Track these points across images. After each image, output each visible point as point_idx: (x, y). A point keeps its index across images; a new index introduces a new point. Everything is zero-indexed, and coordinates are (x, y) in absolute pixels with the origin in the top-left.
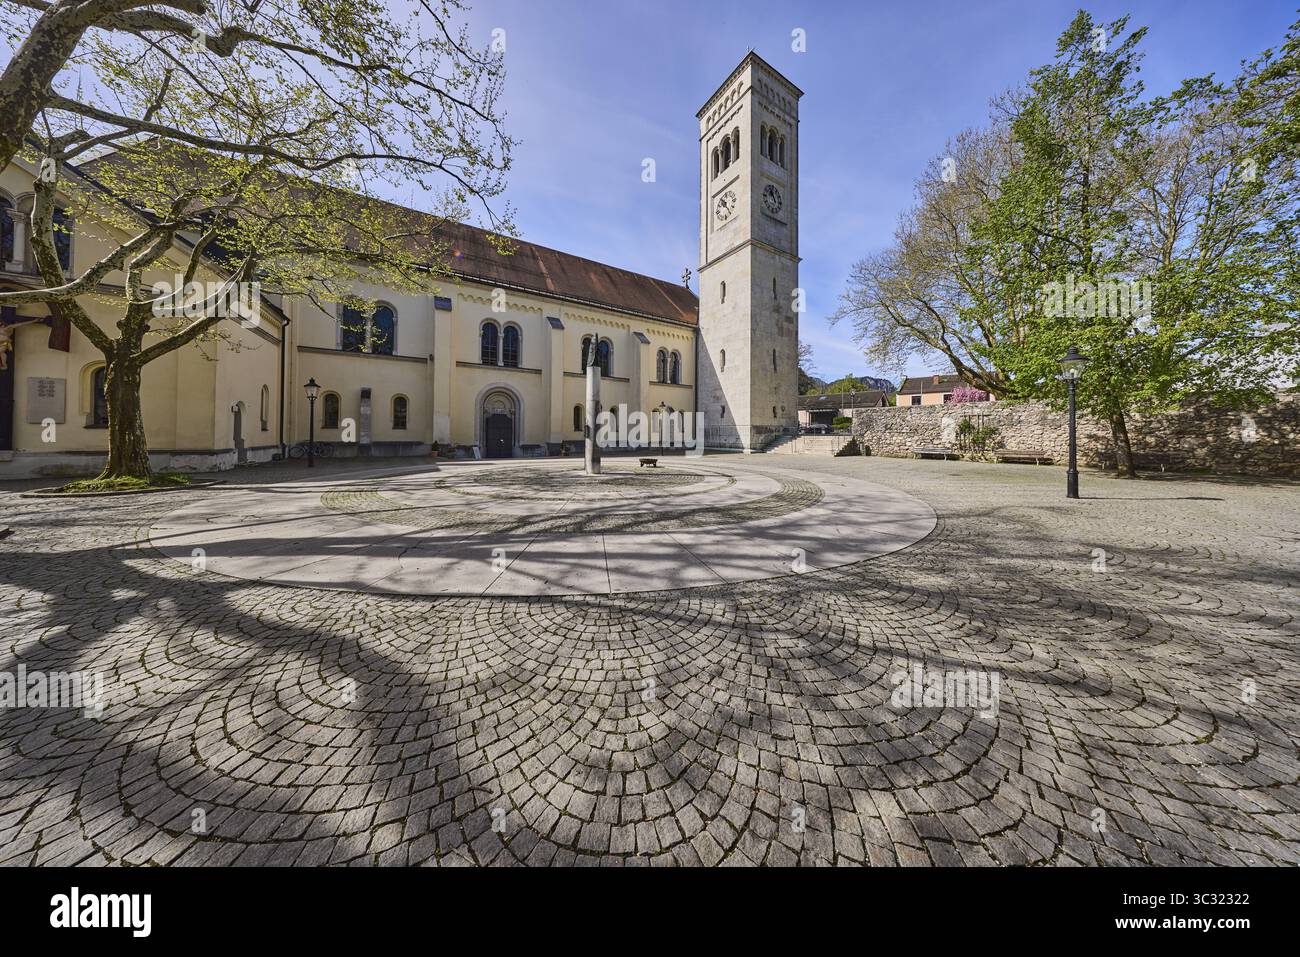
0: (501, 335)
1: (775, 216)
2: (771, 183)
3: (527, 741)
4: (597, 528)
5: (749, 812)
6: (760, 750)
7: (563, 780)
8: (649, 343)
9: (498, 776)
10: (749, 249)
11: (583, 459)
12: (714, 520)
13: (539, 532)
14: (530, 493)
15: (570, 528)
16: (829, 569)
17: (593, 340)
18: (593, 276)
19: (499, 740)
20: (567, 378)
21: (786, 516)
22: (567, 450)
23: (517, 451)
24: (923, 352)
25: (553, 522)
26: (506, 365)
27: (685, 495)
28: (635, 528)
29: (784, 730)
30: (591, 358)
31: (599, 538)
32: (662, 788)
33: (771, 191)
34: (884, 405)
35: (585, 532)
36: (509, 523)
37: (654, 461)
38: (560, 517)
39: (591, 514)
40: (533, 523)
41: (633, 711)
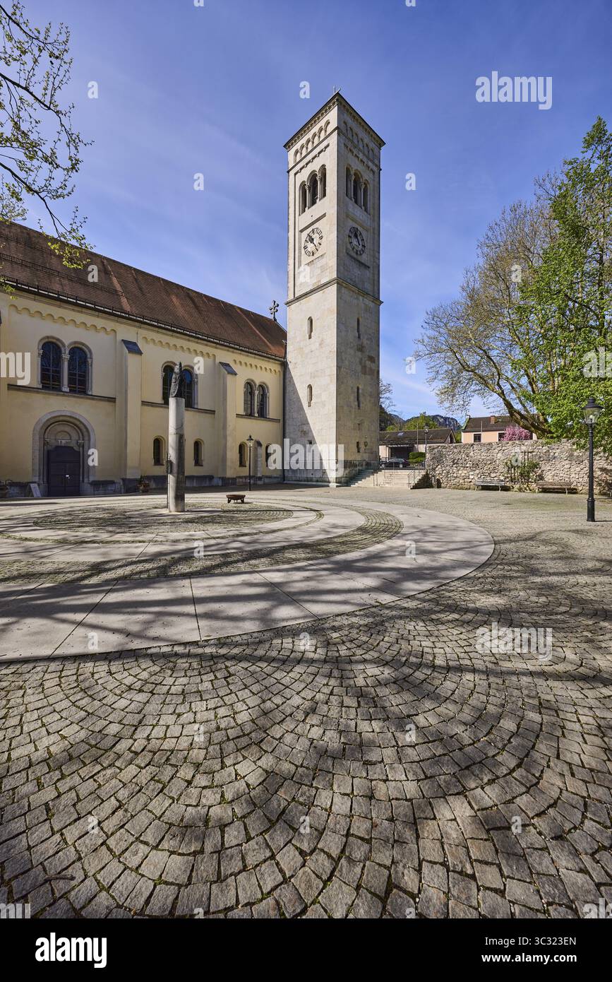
0: (66, 356)
1: (359, 258)
2: (356, 226)
3: (113, 813)
4: (183, 571)
5: (344, 839)
6: (353, 777)
7: (156, 847)
8: (236, 374)
9: (80, 859)
10: (334, 287)
11: (165, 496)
12: (303, 555)
13: (117, 580)
14: (104, 536)
15: (152, 573)
16: (408, 597)
17: (177, 369)
18: (174, 299)
19: (79, 818)
20: (146, 408)
21: (370, 549)
22: (146, 486)
23: (86, 486)
24: (483, 395)
25: (133, 567)
26: (72, 391)
27: (274, 531)
28: (225, 570)
29: (374, 756)
30: (174, 389)
31: (186, 582)
32: (261, 834)
33: (355, 233)
34: (452, 442)
35: (171, 576)
36: (80, 571)
37: (242, 497)
38: (140, 562)
39: (176, 556)
40: (110, 570)
41: (228, 762)
